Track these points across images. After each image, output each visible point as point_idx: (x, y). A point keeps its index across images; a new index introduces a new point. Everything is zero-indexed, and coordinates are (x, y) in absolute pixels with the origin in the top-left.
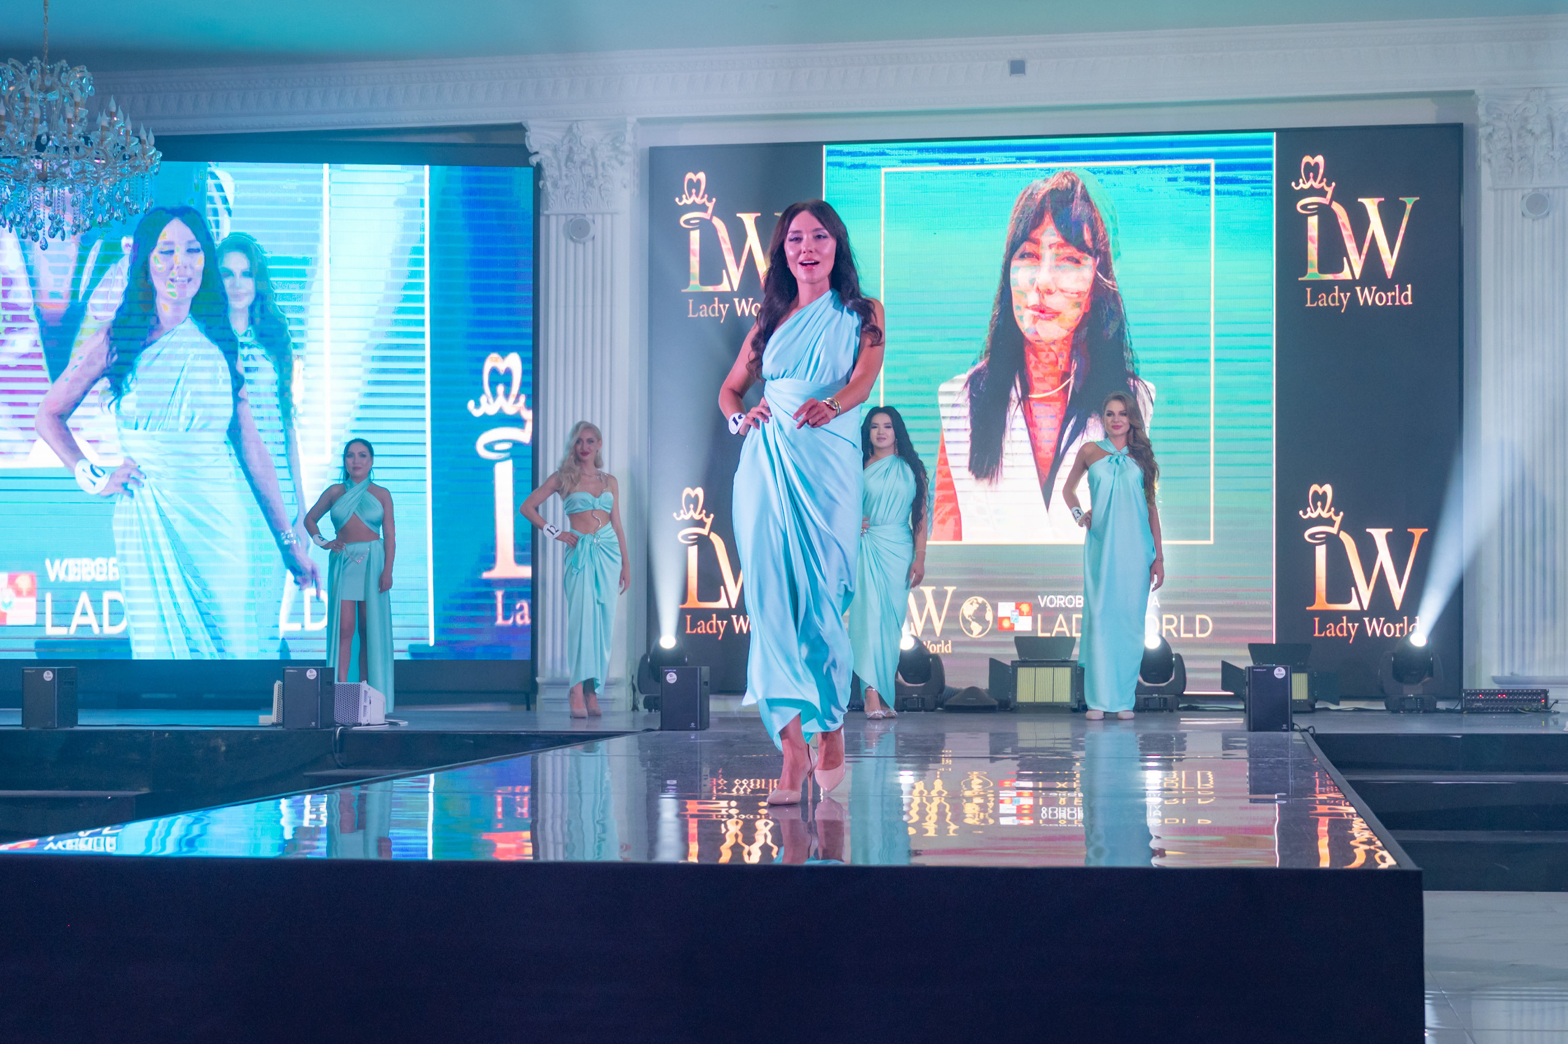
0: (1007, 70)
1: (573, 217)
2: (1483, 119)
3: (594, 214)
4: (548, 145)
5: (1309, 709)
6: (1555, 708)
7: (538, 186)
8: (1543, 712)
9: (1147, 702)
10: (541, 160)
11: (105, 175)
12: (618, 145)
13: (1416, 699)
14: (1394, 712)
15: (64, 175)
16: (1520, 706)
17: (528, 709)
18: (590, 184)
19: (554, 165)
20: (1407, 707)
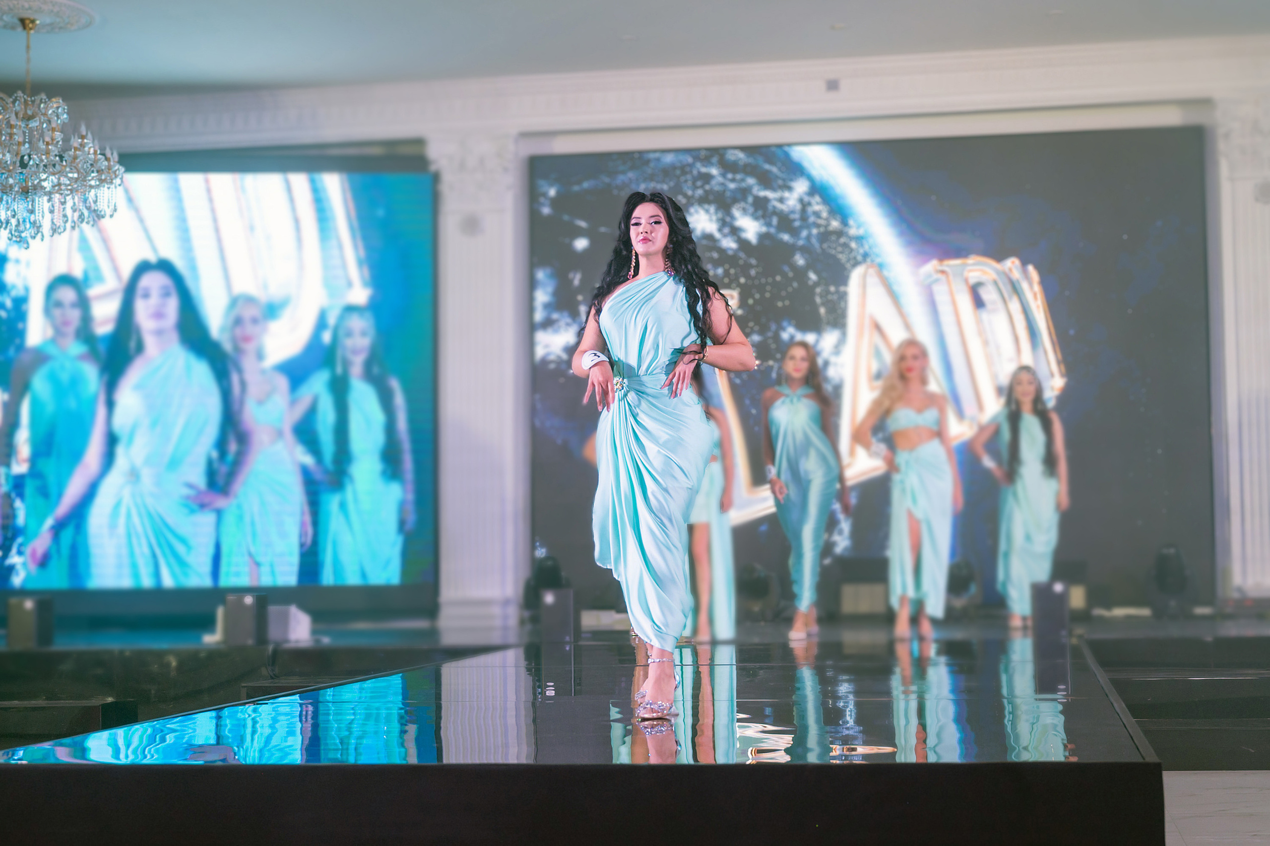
0: (824, 87)
1: (465, 214)
2: (1220, 121)
3: (482, 211)
4: (444, 153)
5: (1086, 617)
7: (436, 191)
10: (438, 168)
11: (77, 187)
12: (501, 154)
13: (1177, 606)
14: (1160, 618)
15: (43, 188)
17: (432, 623)
19: (450, 172)
20: (1170, 615)
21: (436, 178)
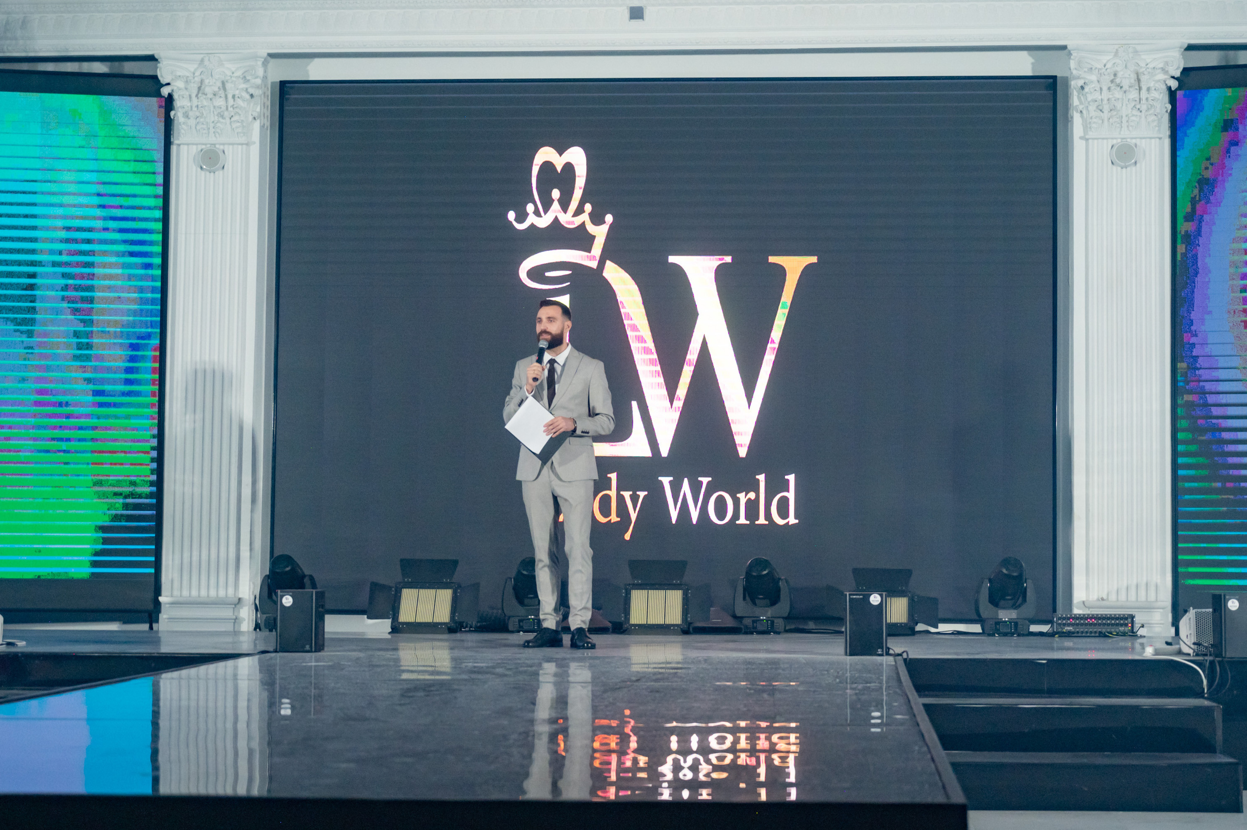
0: (627, 14)
1: (204, 147)
2: (1075, 72)
3: (223, 144)
4: (180, 76)
5: (910, 633)
6: (1141, 632)
7: (169, 116)
8: (1130, 635)
9: (755, 624)
10: (173, 90)
12: (248, 78)
13: (1010, 623)
14: (989, 635)
16: (1109, 630)
17: (151, 628)
18: (222, 117)
19: (185, 96)
20: (1003, 630)
21: (170, 102)
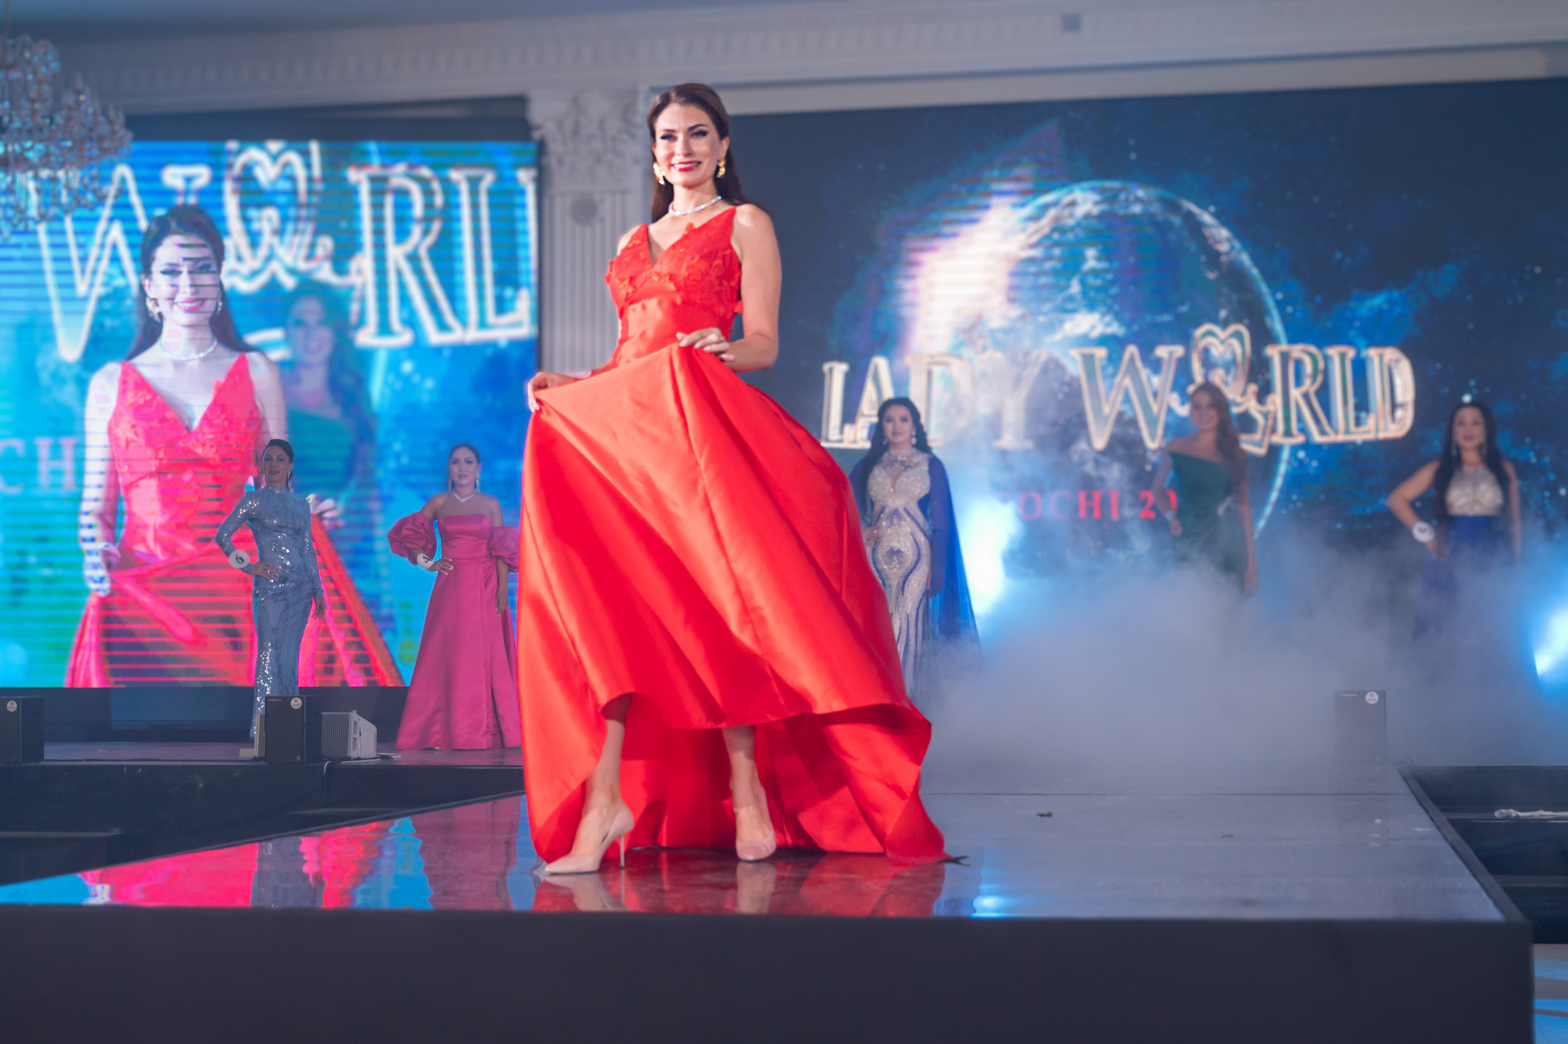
0: (1060, 26)
1: (579, 197)
3: (602, 194)
4: (552, 118)
7: (541, 163)
10: (545, 134)
12: (628, 116)
18: (599, 160)
19: (558, 140)
21: (542, 147)
